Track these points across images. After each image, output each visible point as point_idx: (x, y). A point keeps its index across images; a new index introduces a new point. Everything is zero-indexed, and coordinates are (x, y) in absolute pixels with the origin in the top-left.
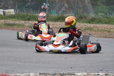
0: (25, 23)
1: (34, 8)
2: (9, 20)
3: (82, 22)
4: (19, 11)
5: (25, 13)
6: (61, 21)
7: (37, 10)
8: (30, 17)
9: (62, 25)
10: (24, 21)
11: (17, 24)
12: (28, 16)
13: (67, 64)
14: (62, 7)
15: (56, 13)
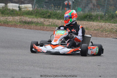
0: (44, 21)
1: (56, 3)
2: (25, 17)
3: (113, 22)
4: (37, 6)
5: (44, 10)
6: (88, 20)
7: (59, 6)
8: (51, 14)
9: (89, 25)
10: (43, 19)
11: (35, 22)
12: (48, 13)
13: (95, 72)
14: (89, 3)
15: (82, 10)
